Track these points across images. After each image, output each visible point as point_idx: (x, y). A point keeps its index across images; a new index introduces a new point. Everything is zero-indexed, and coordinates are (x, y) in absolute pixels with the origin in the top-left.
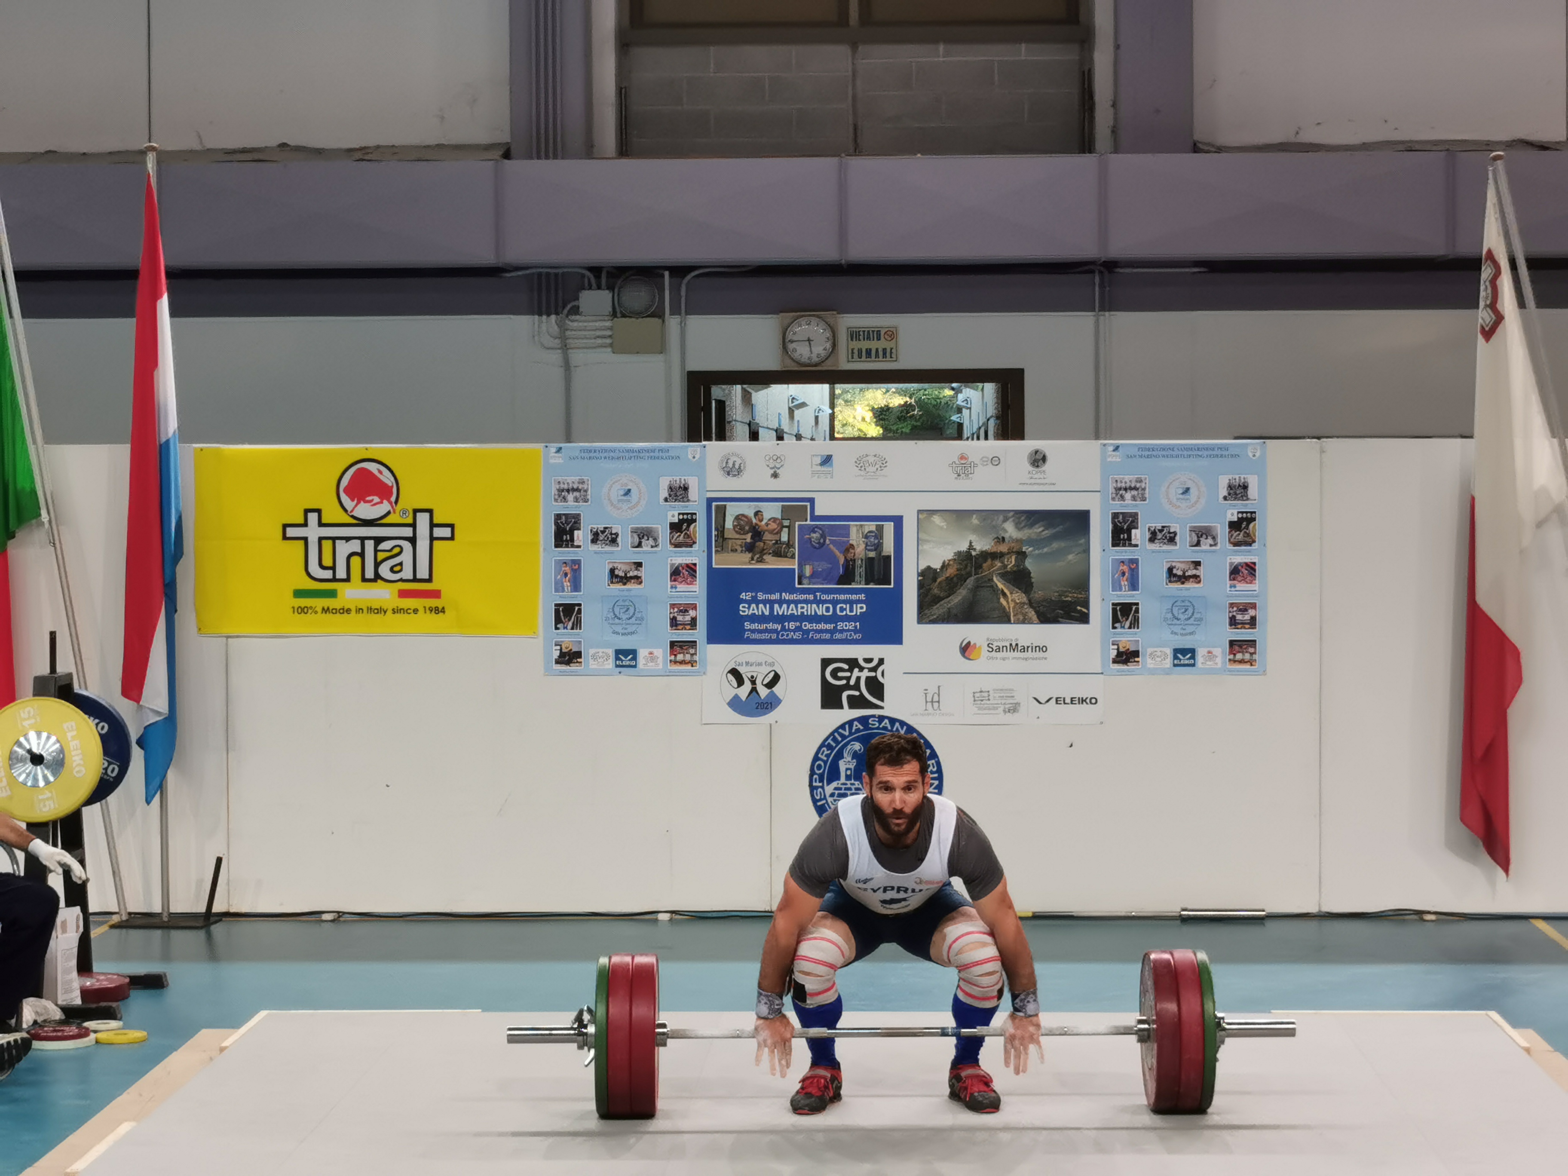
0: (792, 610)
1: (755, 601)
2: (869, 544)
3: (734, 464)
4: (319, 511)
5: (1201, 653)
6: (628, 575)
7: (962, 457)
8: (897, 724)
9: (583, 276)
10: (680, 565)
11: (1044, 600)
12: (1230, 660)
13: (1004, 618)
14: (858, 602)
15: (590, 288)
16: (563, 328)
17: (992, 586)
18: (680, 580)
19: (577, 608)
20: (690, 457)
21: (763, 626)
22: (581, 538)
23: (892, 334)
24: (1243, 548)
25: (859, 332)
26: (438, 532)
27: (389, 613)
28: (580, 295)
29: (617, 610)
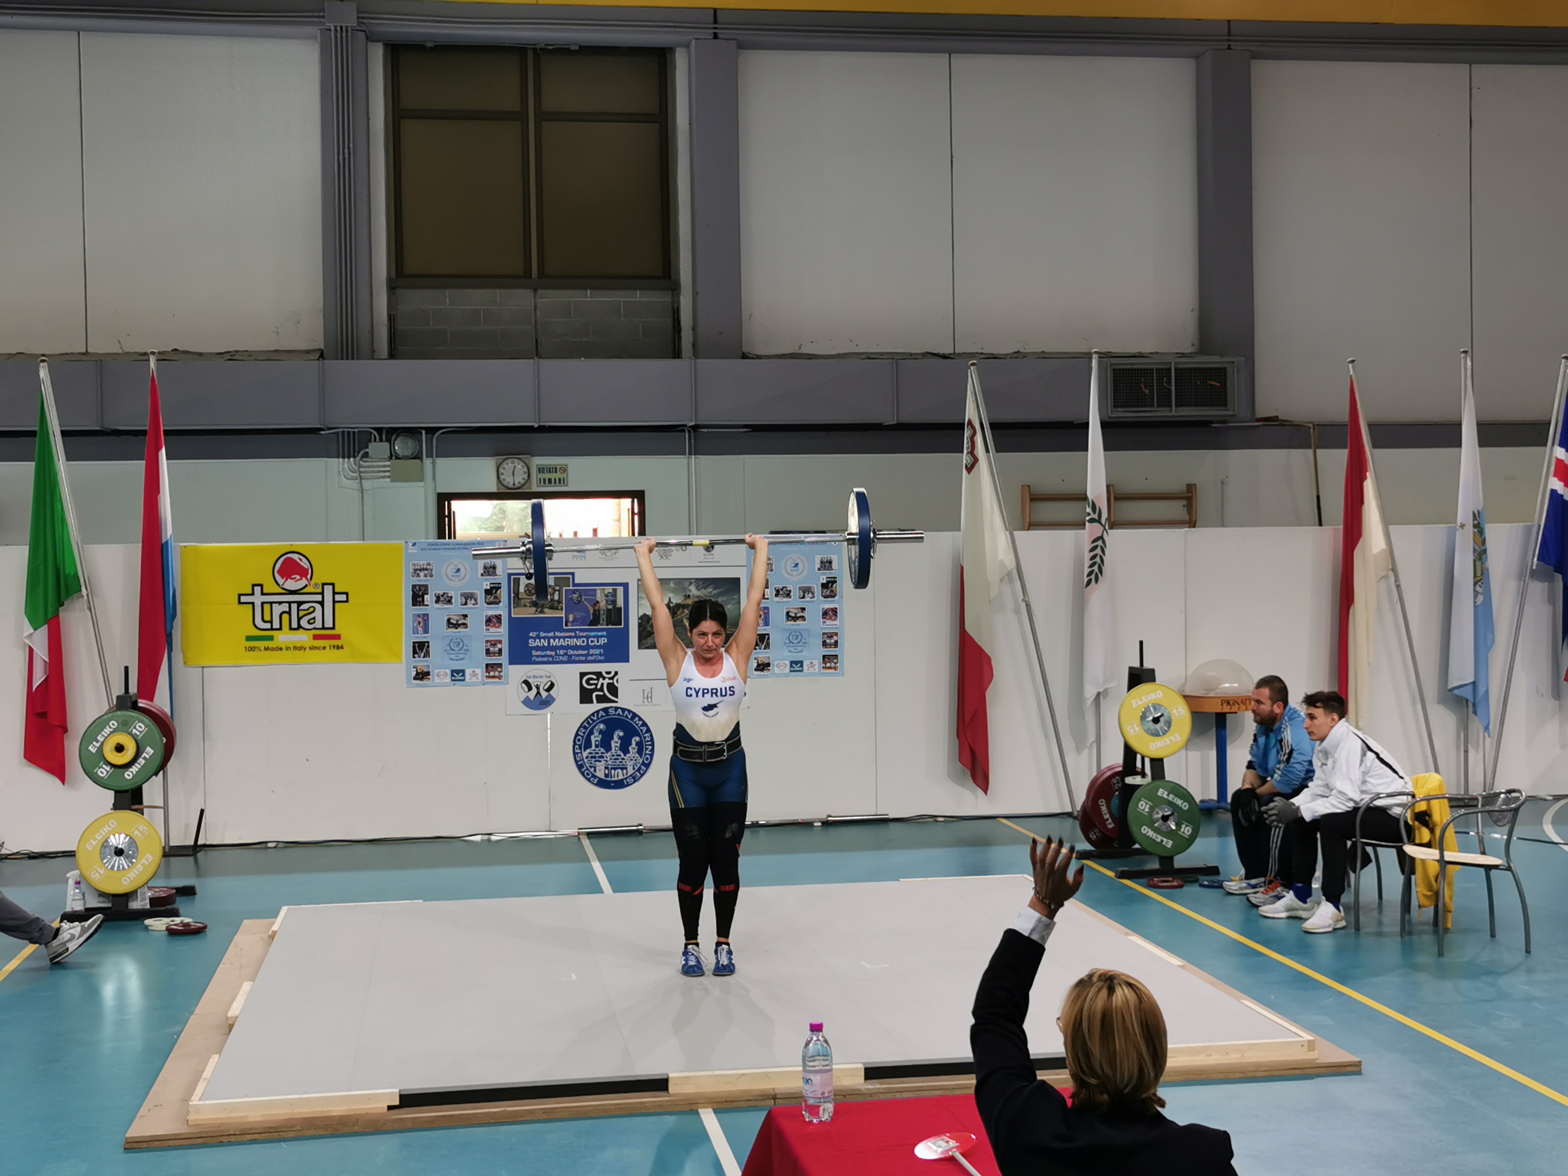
0: (562, 642)
1: (539, 637)
2: (608, 600)
4: (261, 586)
5: (806, 663)
6: (459, 623)
8: (626, 712)
9: (371, 433)
10: (492, 616)
12: (823, 667)
14: (601, 636)
15: (375, 441)
16: (359, 467)
18: (491, 625)
19: (426, 644)
21: (544, 653)
22: (429, 600)
24: (830, 599)
25: (544, 468)
26: (338, 598)
27: (308, 649)
28: (369, 444)
29: (452, 644)
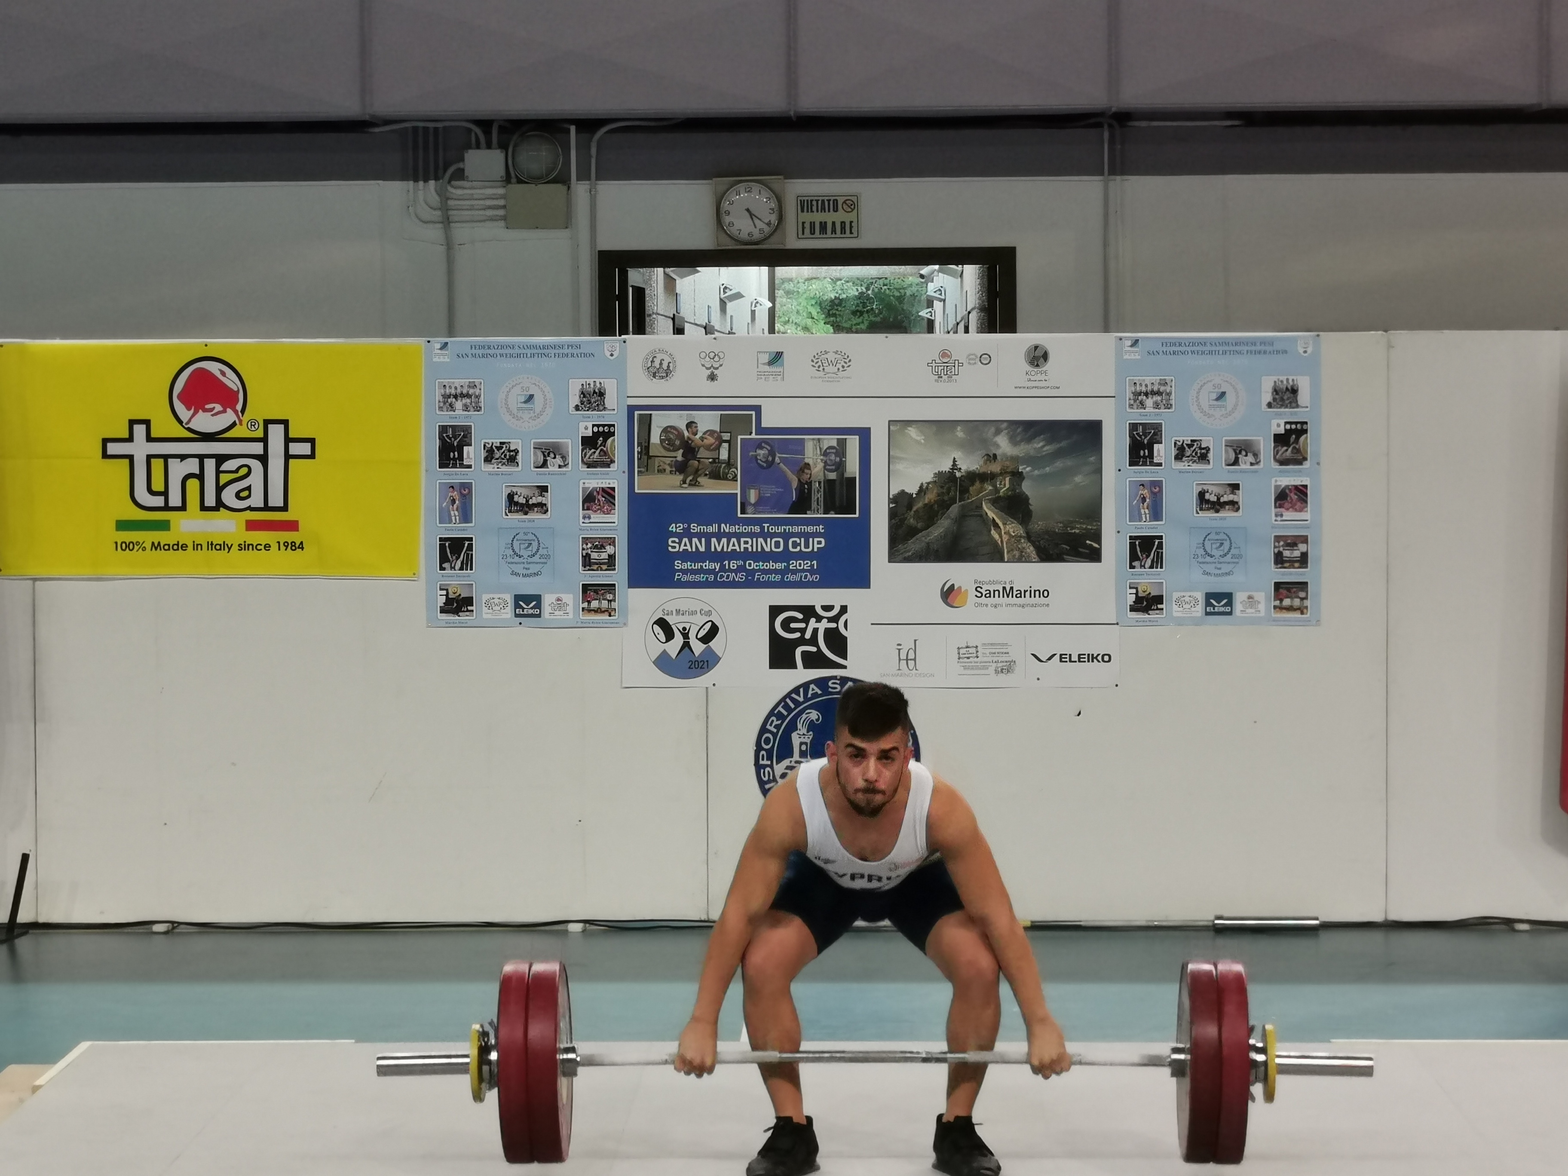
0: (734, 545)
1: (688, 533)
2: (828, 462)
3: (661, 364)
4: (147, 423)
5: (1240, 598)
6: (530, 502)
7: (944, 354)
9: (469, 131)
10: (595, 489)
11: (1047, 532)
12: (1275, 607)
13: (995, 555)
14: (815, 535)
15: (478, 147)
16: (444, 198)
17: (981, 516)
18: (595, 507)
19: (467, 543)
20: (608, 354)
21: (698, 566)
22: (472, 455)
23: (852, 204)
24: (1292, 467)
25: (812, 201)
26: (295, 448)
27: (235, 548)
28: (466, 155)
29: (516, 544)
